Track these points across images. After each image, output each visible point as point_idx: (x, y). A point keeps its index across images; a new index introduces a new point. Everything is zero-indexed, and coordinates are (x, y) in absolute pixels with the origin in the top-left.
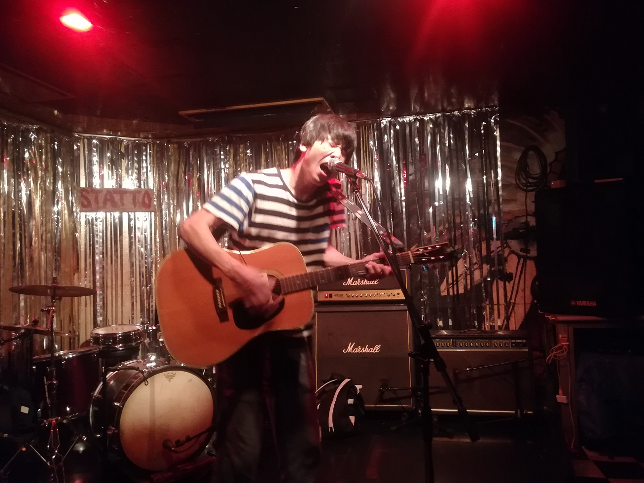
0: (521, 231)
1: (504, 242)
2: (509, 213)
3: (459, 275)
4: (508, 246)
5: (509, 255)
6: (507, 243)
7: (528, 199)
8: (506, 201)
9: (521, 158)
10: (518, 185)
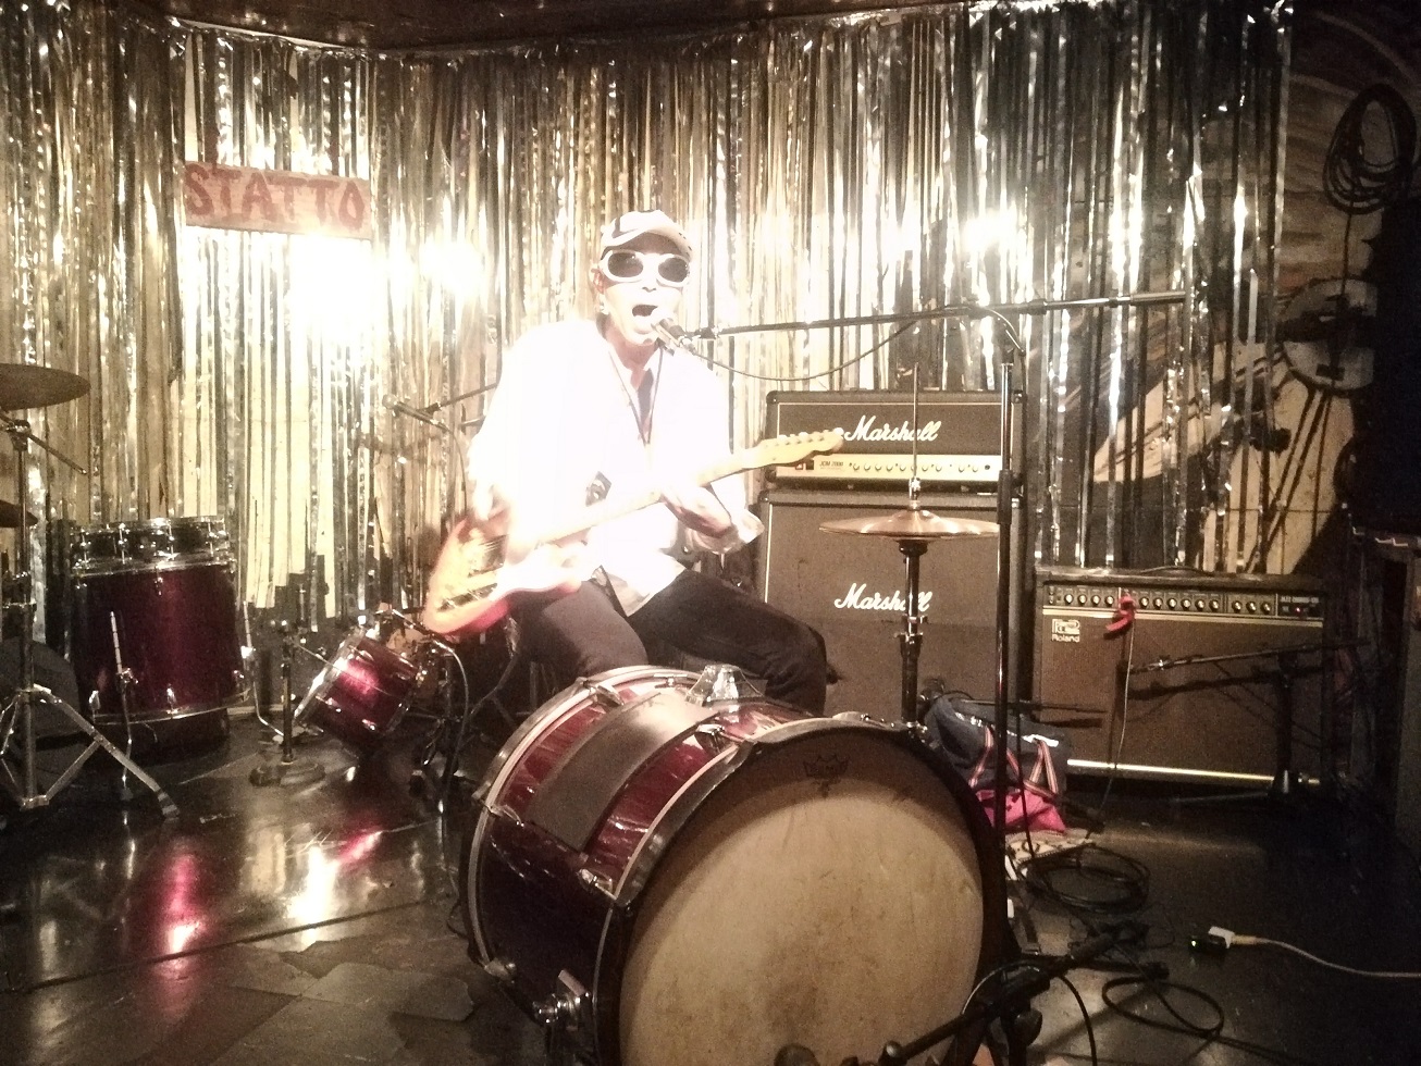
0: (1323, 319)
1: (1276, 346)
2: (1297, 269)
3: (1146, 431)
4: (1285, 357)
5: (1283, 382)
6: (1281, 349)
7: (1352, 233)
8: (1291, 237)
9: (1344, 119)
10: (1328, 194)
